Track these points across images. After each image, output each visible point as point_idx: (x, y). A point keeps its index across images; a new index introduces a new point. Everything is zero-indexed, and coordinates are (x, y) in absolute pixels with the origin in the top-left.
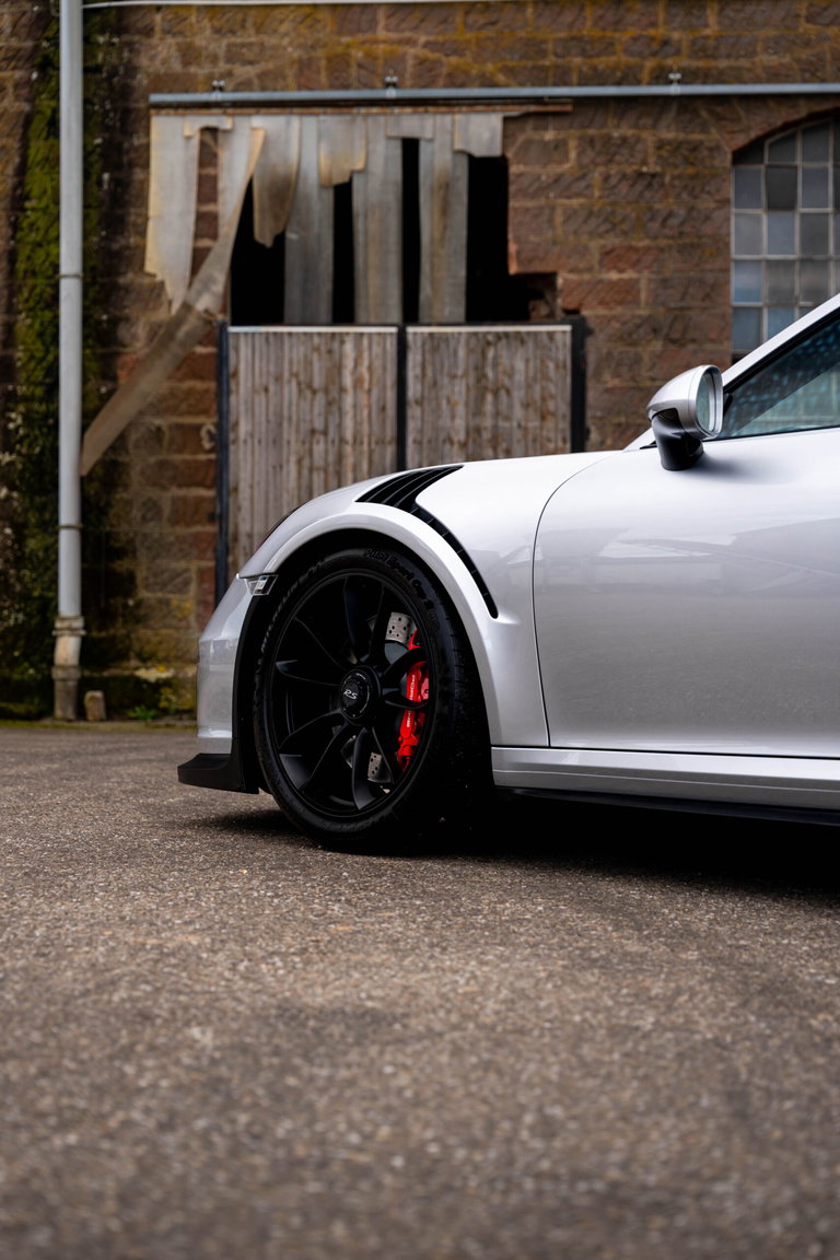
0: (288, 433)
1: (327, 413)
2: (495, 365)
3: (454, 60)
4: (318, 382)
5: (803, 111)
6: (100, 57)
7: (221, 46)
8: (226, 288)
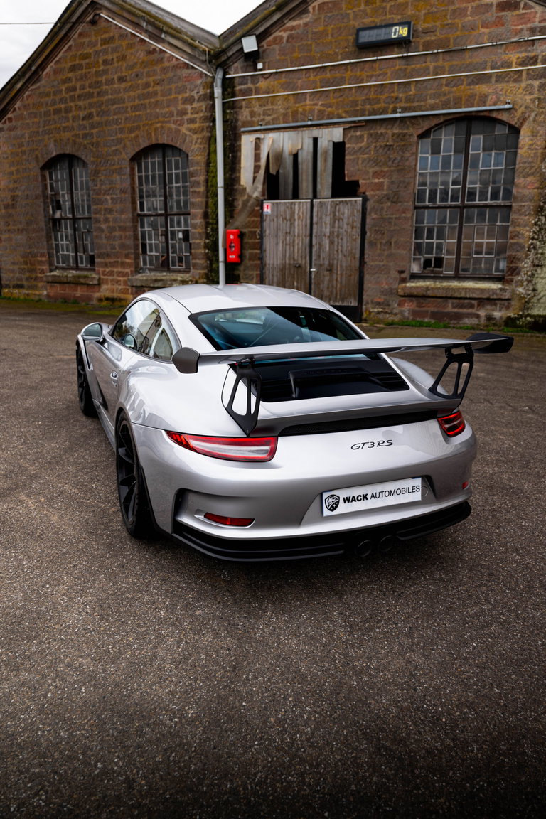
0: (280, 234)
1: (290, 227)
2: (339, 211)
3: (329, 109)
4: (288, 217)
5: (442, 120)
6: (228, 117)
7: (261, 110)
8: (263, 189)
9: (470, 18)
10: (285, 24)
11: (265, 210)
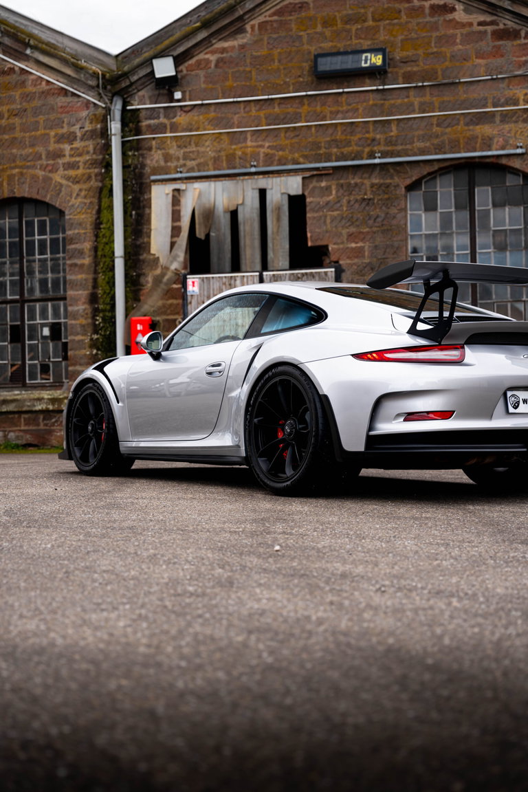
3: (281, 153)
5: (436, 167)
6: (130, 161)
7: (181, 153)
8: (185, 259)
9: (460, 47)
10: (212, 45)
11: (190, 288)
